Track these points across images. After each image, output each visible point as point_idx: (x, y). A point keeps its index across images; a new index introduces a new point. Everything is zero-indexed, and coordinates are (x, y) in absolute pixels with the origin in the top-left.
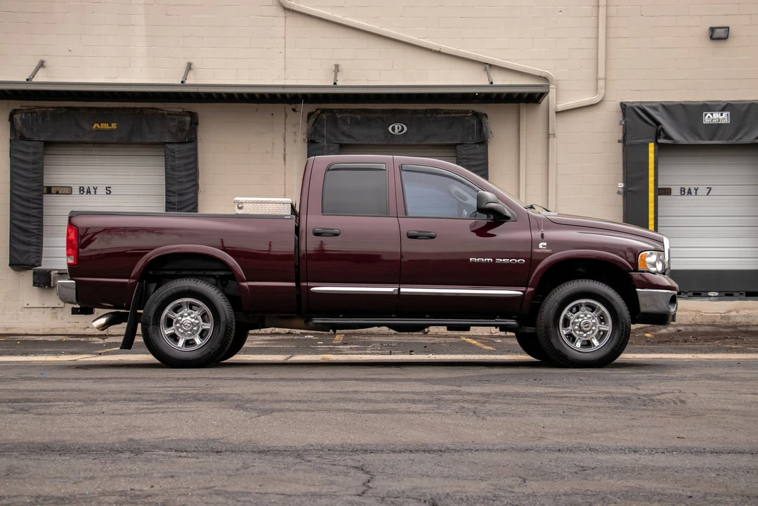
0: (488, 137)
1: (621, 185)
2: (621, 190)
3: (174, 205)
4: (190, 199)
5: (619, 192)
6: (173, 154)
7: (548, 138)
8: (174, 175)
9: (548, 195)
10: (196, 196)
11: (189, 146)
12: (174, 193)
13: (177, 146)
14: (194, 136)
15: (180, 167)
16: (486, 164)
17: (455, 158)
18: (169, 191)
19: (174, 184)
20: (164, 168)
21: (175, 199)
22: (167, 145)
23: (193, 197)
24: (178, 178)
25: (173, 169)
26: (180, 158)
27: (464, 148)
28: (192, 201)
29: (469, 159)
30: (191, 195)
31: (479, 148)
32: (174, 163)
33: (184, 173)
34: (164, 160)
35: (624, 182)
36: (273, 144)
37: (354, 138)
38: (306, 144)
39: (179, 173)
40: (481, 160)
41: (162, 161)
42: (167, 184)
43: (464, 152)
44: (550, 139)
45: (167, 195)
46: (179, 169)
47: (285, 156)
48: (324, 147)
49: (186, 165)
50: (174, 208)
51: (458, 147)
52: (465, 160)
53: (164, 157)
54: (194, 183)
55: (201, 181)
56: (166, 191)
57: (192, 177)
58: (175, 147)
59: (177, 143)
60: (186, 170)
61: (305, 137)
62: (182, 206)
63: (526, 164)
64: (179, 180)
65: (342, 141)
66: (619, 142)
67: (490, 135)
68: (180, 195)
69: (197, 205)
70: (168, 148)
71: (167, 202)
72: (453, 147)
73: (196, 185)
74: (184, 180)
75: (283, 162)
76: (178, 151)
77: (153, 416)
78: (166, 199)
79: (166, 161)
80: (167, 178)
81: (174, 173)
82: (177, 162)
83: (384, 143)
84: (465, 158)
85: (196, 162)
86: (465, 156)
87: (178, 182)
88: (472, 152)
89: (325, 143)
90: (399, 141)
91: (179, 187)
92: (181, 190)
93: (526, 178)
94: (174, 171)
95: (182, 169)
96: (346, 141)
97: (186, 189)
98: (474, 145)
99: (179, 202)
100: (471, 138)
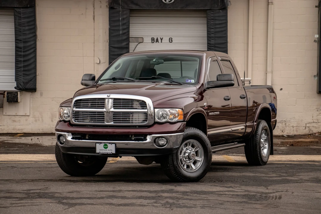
0: (228, 5)
1: (317, 36)
2: (317, 39)
3: (21, 49)
4: (31, 45)
5: (315, 41)
6: (20, 15)
7: (268, 5)
8: (21, 29)
9: (267, 43)
10: (35, 44)
11: (30, 10)
12: (21, 41)
13: (22, 9)
14: (33, 3)
15: (24, 24)
16: (226, 23)
17: (206, 18)
18: (18, 40)
19: (20, 35)
20: (14, 23)
21: (21, 45)
22: (16, 9)
23: (34, 44)
24: (23, 31)
25: (20, 25)
26: (24, 18)
27: (212, 12)
28: (33, 46)
29: (215, 19)
30: (32, 43)
31: (222, 13)
32: (20, 21)
33: (27, 28)
34: (13, 18)
35: (318, 34)
36: (86, 9)
37: (139, 6)
38: (108, 9)
39: (24, 28)
40: (223, 20)
41: (12, 19)
42: (16, 35)
43: (212, 15)
44: (270, 6)
45: (16, 42)
46: (23, 25)
47: (94, 16)
48: (120, 12)
49: (29, 22)
50: (21, 51)
51: (208, 11)
52: (212, 20)
53: (13, 16)
54: (34, 34)
55: (38, 33)
56: (16, 39)
57: (33, 31)
58: (21, 10)
59: (22, 8)
60: (28, 26)
61: (107, 4)
62: (26, 50)
63: (253, 22)
64: (24, 32)
65: (132, 7)
66: (316, 7)
67: (229, 3)
68: (24, 42)
69: (36, 49)
70: (16, 11)
71: (16, 47)
72: (205, 11)
73: (35, 36)
74: (27, 32)
75: (93, 21)
76: (22, 13)
77: (19, 208)
78: (16, 45)
79: (15, 19)
80: (15, 31)
81: (20, 28)
82: (23, 21)
83: (159, 9)
84: (213, 19)
85: (35, 20)
86: (212, 18)
87: (23, 34)
88: (217, 15)
89: (121, 9)
90: (169, 8)
91: (24, 37)
92: (25, 39)
93: (253, 32)
94: (21, 26)
95: (25, 25)
96: (134, 7)
97: (29, 38)
98: (218, 11)
99: (23, 47)
100: (216, 6)
